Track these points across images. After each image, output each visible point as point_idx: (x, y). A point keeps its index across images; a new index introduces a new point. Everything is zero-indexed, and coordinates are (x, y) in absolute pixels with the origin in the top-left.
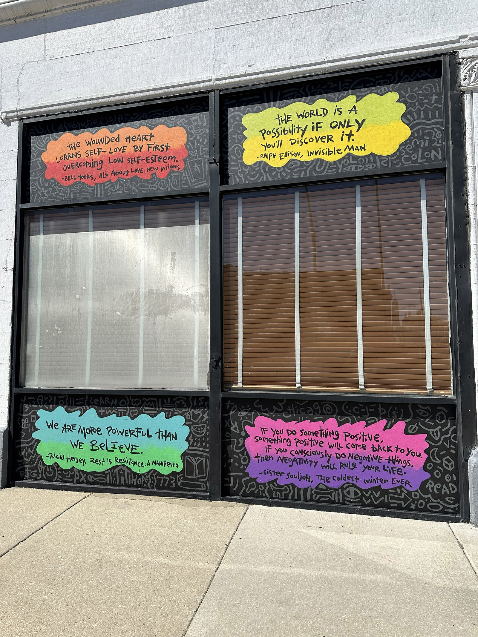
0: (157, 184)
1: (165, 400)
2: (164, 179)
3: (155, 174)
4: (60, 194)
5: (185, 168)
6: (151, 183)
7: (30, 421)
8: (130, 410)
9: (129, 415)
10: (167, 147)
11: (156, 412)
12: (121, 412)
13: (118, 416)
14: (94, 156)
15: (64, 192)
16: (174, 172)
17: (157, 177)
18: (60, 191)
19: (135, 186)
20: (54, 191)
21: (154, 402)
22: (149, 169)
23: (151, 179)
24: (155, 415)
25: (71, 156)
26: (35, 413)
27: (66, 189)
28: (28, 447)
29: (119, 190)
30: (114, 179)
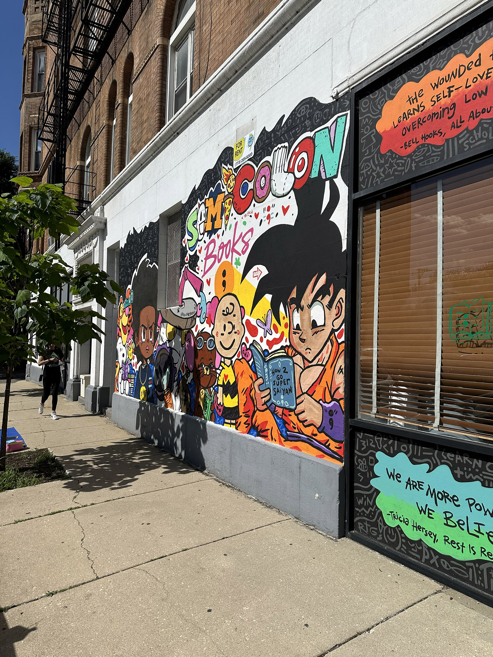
7: (368, 463)
12: (489, 481)
13: (484, 485)
14: (443, 101)
18: (398, 164)
20: (391, 166)
25: (412, 112)
26: (374, 455)
27: (406, 160)
28: (367, 495)
29: (482, 139)
30: (473, 124)
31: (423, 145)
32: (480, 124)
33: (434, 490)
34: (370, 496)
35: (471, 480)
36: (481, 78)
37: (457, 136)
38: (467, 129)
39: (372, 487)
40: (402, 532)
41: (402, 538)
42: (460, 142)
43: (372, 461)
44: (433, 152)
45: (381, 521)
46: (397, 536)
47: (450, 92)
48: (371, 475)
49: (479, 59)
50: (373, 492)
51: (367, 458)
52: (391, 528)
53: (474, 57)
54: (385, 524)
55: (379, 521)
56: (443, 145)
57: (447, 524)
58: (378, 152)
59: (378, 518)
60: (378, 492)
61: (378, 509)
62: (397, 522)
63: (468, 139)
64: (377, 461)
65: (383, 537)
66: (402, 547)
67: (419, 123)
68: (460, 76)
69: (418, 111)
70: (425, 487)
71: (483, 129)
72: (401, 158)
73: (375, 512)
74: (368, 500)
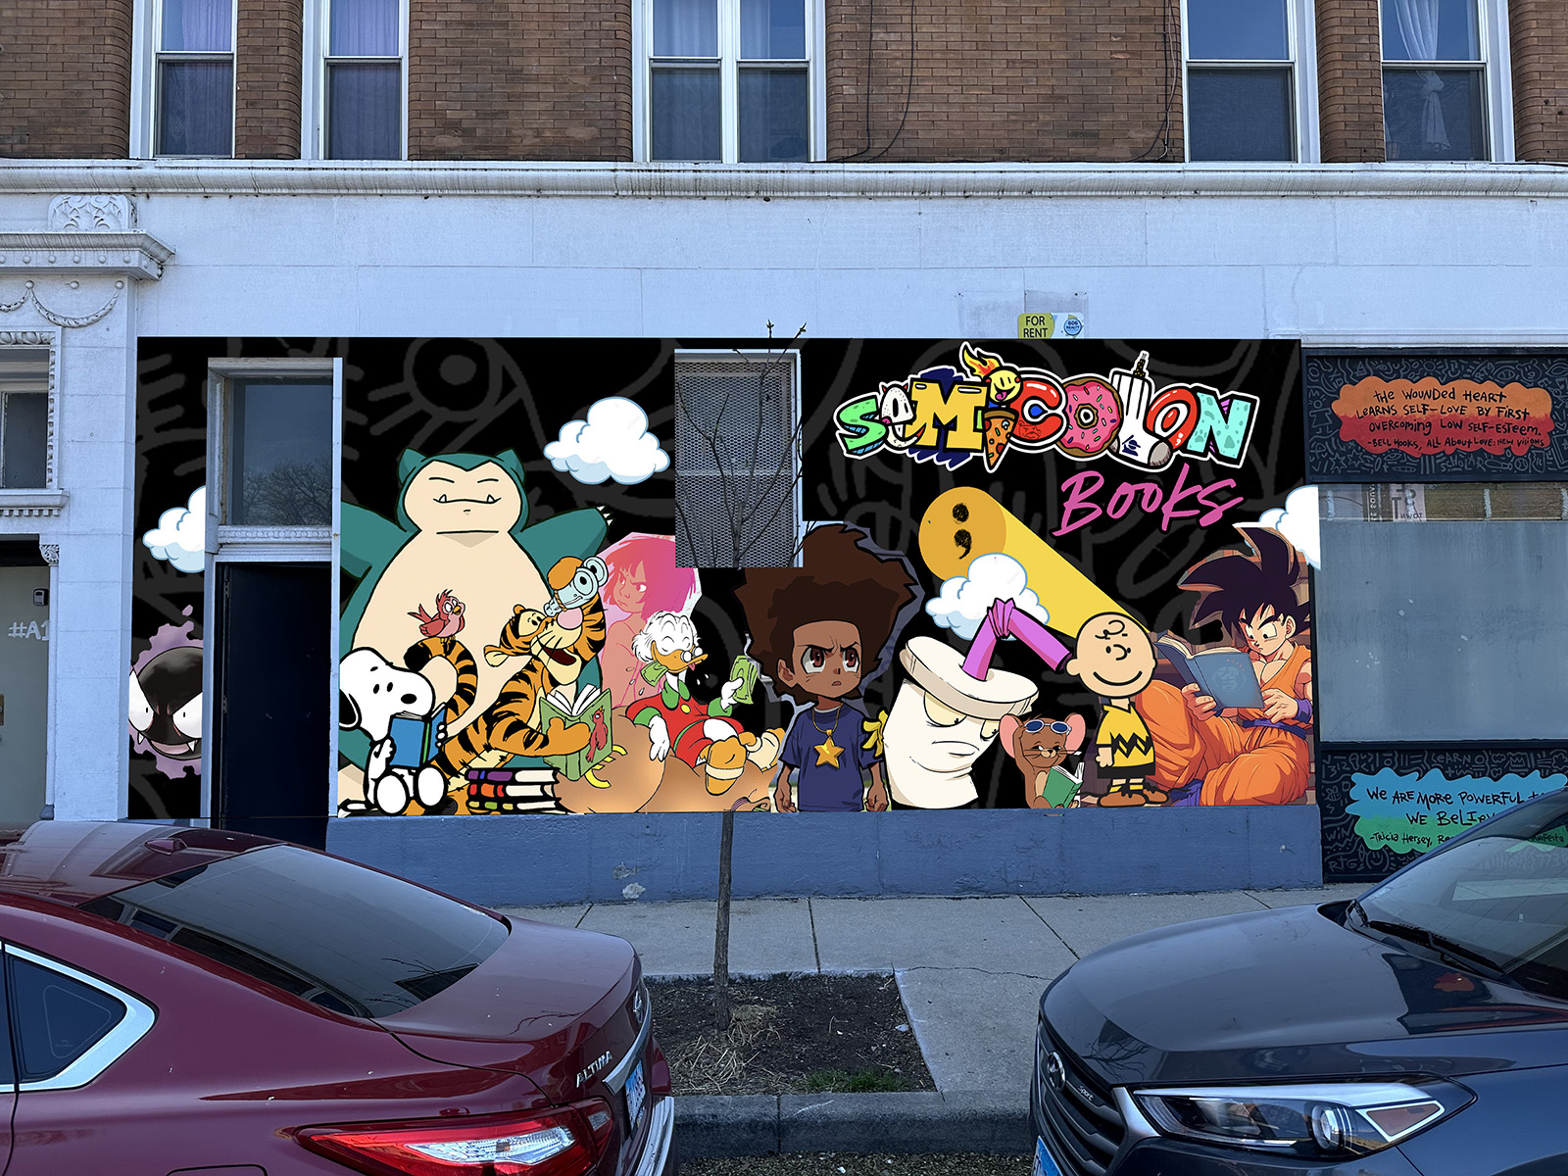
0: (1513, 463)
1: (1538, 755)
2: (1522, 457)
3: (1510, 448)
4: (1367, 464)
5: (1551, 445)
6: (1503, 461)
7: (1340, 790)
8: (1491, 768)
9: (1490, 776)
10: (1525, 413)
11: (1527, 770)
12: (1478, 772)
13: (1474, 777)
14: (1418, 415)
15: (1372, 462)
16: (1536, 448)
17: (1513, 455)
18: (1365, 460)
19: (1481, 462)
20: (1355, 458)
21: (1524, 757)
22: (1502, 441)
23: (1504, 455)
24: (1527, 774)
25: (1381, 410)
26: (1349, 779)
27: (1375, 459)
28: (1341, 827)
29: (1458, 466)
30: (1450, 450)
31: (1397, 450)
32: (1456, 452)
33: (1426, 796)
34: (1346, 827)
35: (1462, 776)
36: (1456, 411)
37: (1435, 455)
38: (1443, 452)
39: (1348, 815)
40: (1390, 850)
41: (1390, 856)
42: (1437, 461)
43: (1346, 786)
44: (1408, 461)
45: (1362, 849)
46: (1384, 855)
47: (1425, 410)
48: (1347, 802)
49: (1453, 392)
50: (1351, 820)
51: (1339, 785)
52: (1375, 851)
53: (1449, 387)
54: (1367, 850)
55: (1359, 850)
56: (1420, 459)
57: (1441, 824)
58: (1337, 436)
59: (1358, 847)
60: (1357, 818)
61: (1358, 836)
62: (1384, 842)
63: (1445, 462)
64: (1353, 784)
65: (1365, 864)
66: (1390, 866)
67: (1390, 425)
68: (1434, 399)
69: (1389, 412)
70: (1416, 796)
71: (1459, 458)
72: (1371, 454)
73: (1354, 841)
74: (1343, 831)
